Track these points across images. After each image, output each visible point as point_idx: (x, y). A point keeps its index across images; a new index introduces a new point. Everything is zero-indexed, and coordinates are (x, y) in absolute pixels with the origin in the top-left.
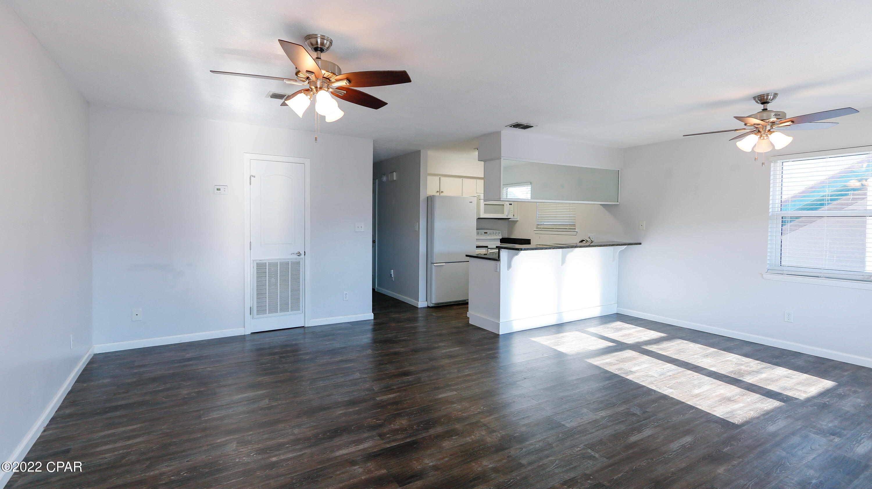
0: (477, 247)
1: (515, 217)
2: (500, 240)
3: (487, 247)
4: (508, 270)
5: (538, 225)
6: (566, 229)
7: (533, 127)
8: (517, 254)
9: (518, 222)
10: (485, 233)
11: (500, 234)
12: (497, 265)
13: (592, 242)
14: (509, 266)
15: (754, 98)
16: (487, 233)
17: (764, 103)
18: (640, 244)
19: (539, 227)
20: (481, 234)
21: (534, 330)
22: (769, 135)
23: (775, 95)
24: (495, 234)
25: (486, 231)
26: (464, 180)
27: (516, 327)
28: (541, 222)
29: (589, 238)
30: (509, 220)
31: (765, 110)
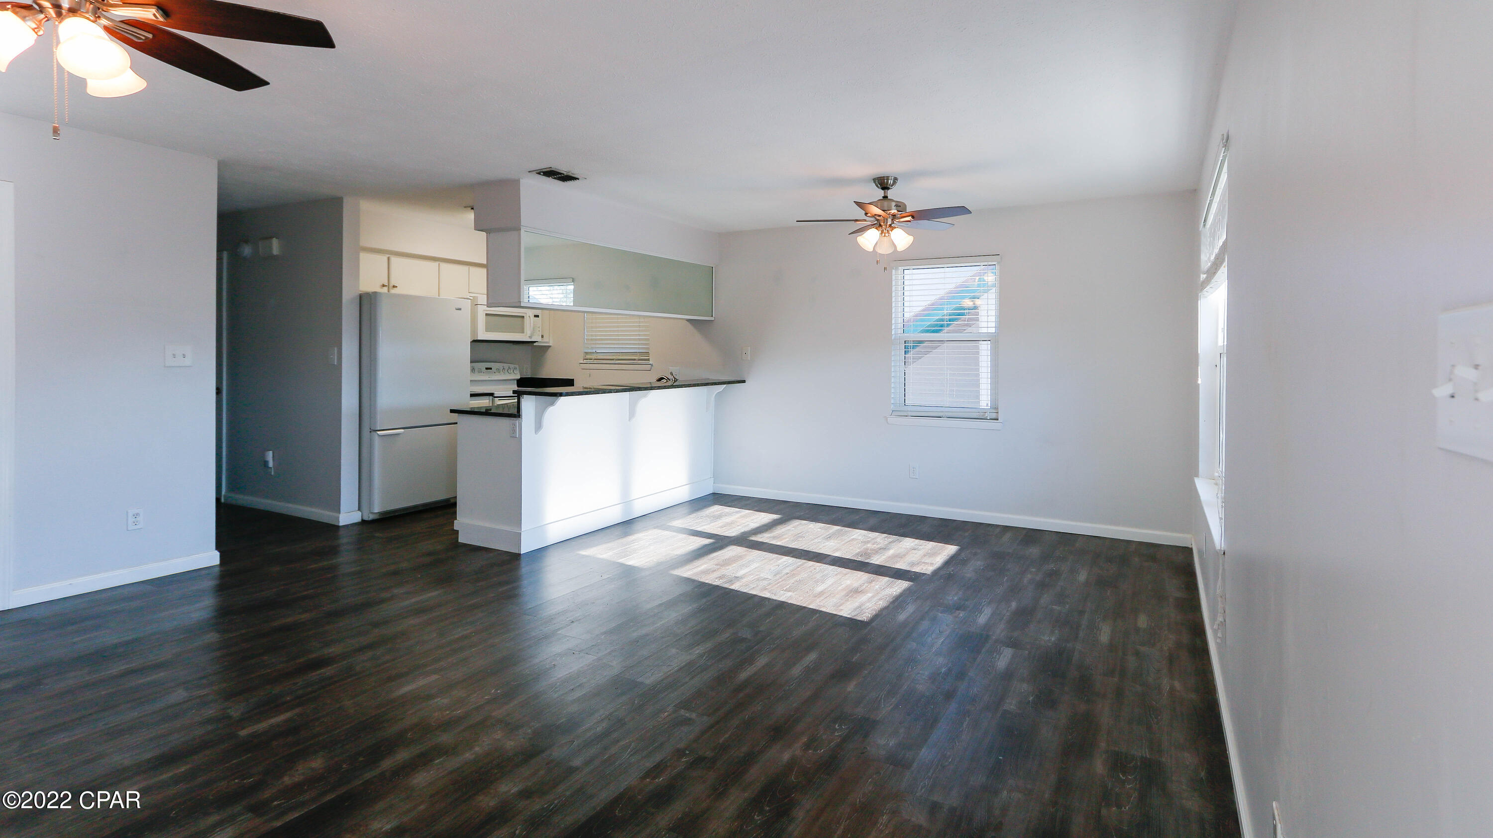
0: (472, 395)
1: (546, 339)
2: (516, 381)
3: (492, 394)
4: (536, 433)
5: (586, 353)
6: (635, 360)
7: (578, 179)
8: (552, 404)
9: (550, 350)
10: (487, 369)
11: (517, 372)
12: (515, 425)
13: (676, 380)
14: (539, 426)
15: (874, 180)
16: (491, 369)
17: (885, 188)
18: (744, 382)
19: (588, 357)
20: (480, 371)
21: (584, 537)
22: (890, 232)
23: (896, 179)
24: (506, 371)
25: (488, 365)
26: (444, 265)
27: (554, 534)
28: (592, 348)
29: (672, 374)
30: (535, 344)
31: (885, 197)
